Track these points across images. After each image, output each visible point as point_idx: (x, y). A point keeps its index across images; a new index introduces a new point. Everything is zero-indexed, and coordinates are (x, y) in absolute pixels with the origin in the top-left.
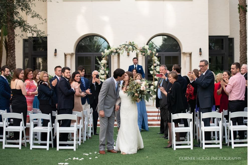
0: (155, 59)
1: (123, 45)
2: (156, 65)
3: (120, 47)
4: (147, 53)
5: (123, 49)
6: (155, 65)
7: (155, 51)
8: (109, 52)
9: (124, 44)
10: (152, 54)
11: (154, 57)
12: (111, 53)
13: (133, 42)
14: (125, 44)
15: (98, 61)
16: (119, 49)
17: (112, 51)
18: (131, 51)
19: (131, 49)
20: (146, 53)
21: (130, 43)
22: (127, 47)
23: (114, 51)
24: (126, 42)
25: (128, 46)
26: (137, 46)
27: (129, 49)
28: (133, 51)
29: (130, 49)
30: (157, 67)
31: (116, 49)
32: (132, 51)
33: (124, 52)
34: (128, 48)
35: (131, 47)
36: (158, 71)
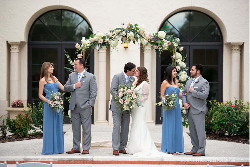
0: (178, 58)
1: (115, 30)
2: (180, 68)
3: (110, 34)
4: (162, 46)
5: (117, 37)
6: (178, 68)
7: (177, 42)
8: (90, 42)
9: (118, 27)
10: (171, 47)
11: (175, 54)
12: (94, 45)
13: (136, 25)
14: (120, 28)
15: (69, 61)
16: (110, 39)
17: (95, 41)
18: (132, 42)
19: (132, 39)
20: (160, 46)
21: (131, 26)
22: (124, 33)
23: (99, 42)
24: (123, 24)
25: (126, 32)
26: (143, 32)
27: (128, 38)
28: (136, 42)
29: (130, 38)
30: (180, 74)
31: (103, 38)
32: (134, 42)
33: (118, 43)
34: (126, 36)
35: (131, 33)
36: (183, 81)
